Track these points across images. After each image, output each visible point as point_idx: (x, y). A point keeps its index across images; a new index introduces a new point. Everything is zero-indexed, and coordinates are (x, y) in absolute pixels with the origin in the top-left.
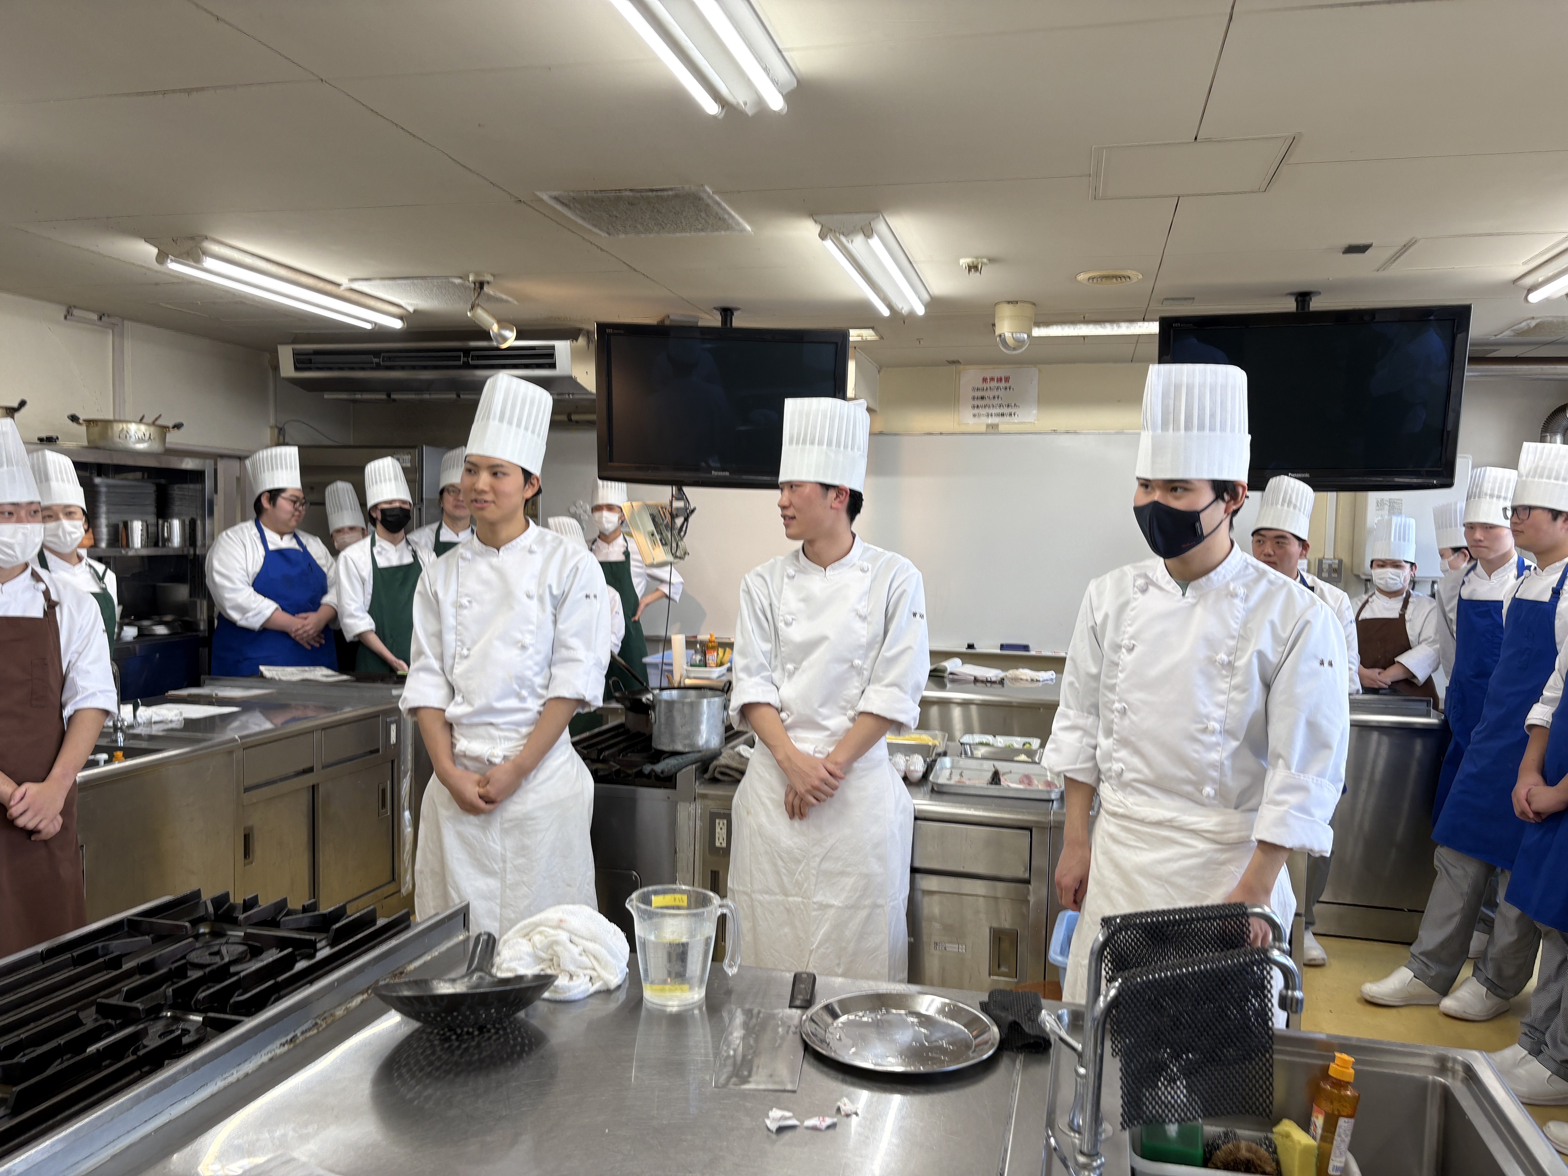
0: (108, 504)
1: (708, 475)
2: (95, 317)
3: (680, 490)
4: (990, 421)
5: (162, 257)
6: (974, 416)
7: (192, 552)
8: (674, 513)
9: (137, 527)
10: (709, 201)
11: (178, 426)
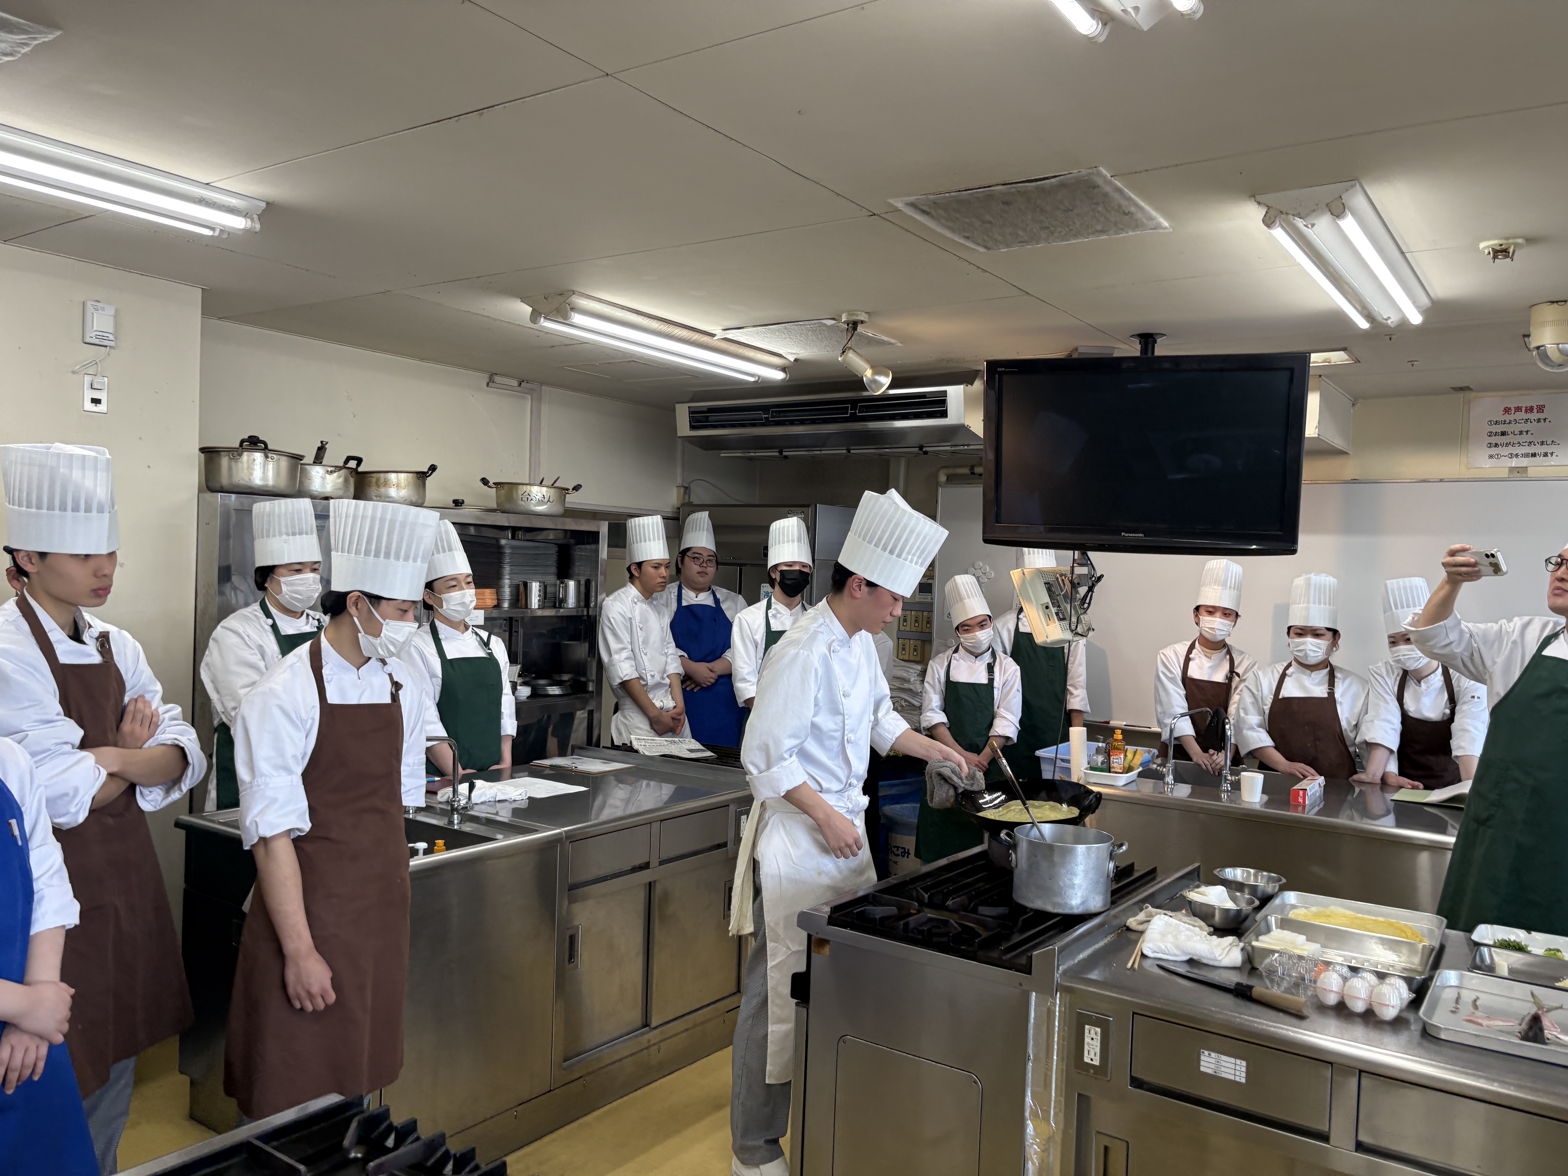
0: (512, 565)
1: (1117, 537)
2: (515, 383)
3: (1084, 554)
4: (1514, 463)
5: (535, 316)
6: (1491, 457)
7: (585, 613)
8: (1076, 581)
9: (535, 588)
10: (1108, 189)
11: (577, 488)
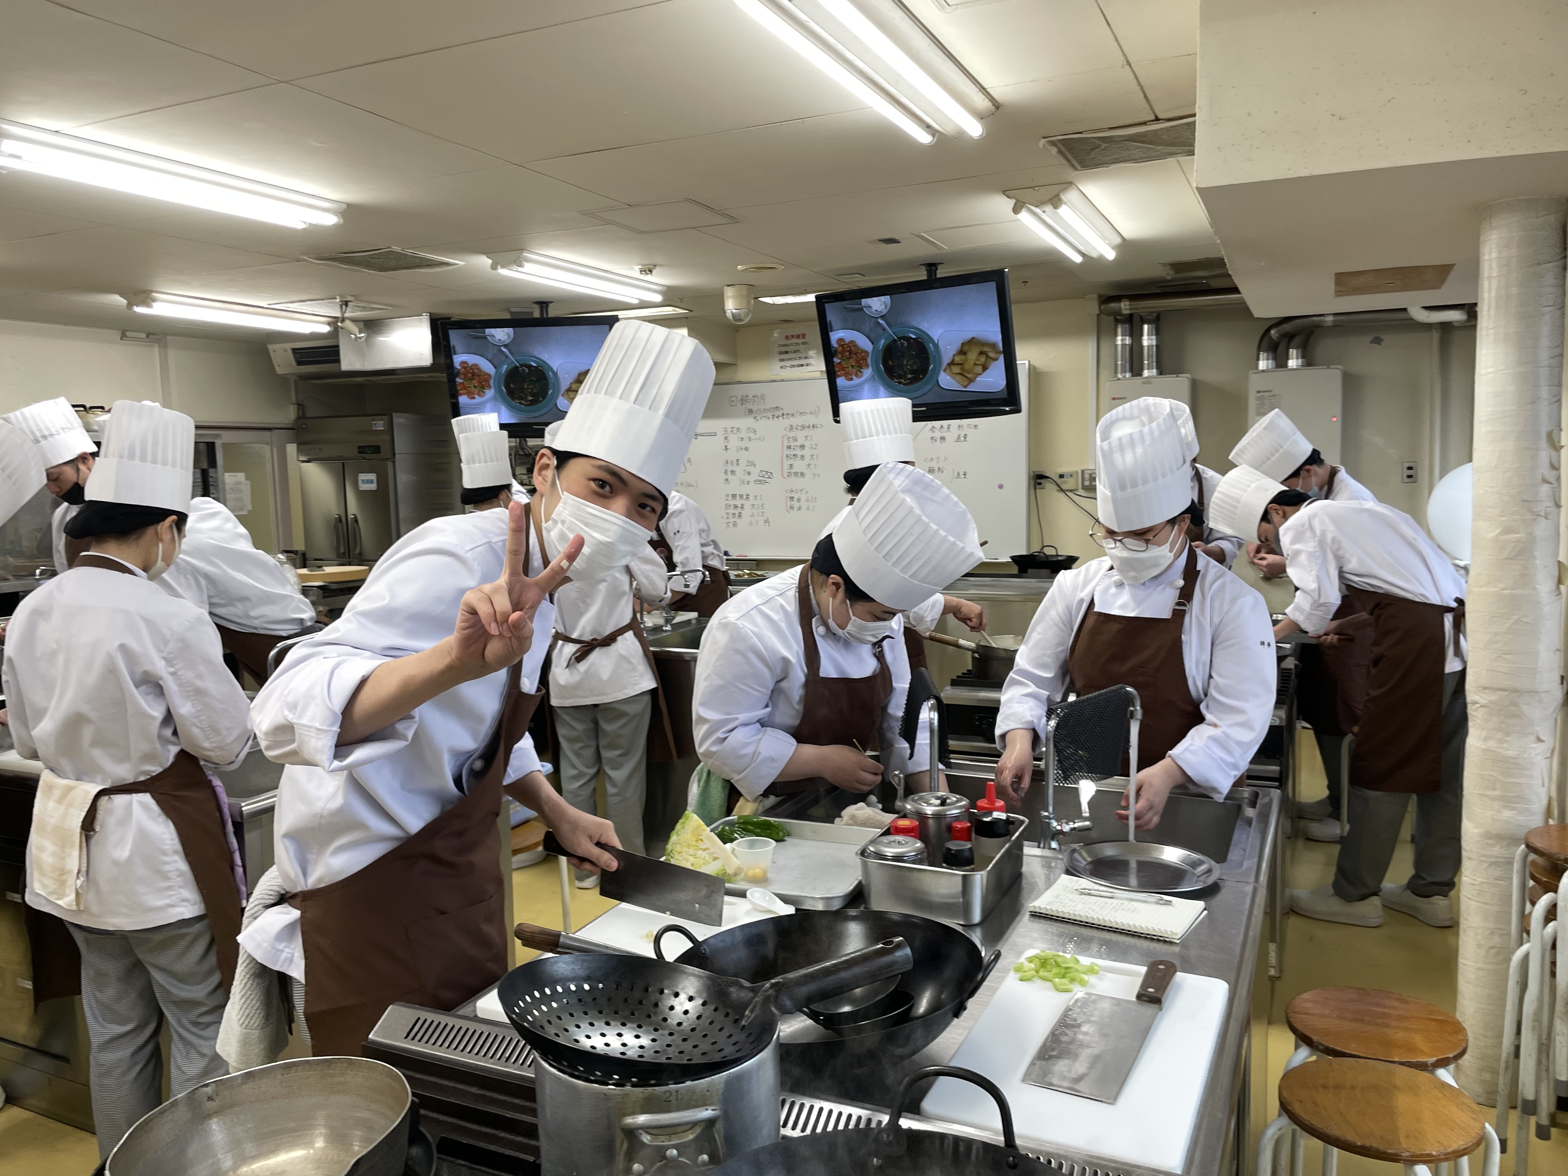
2: (144, 336)
4: (793, 370)
5: (129, 304)
6: (781, 367)
10: (408, 253)
